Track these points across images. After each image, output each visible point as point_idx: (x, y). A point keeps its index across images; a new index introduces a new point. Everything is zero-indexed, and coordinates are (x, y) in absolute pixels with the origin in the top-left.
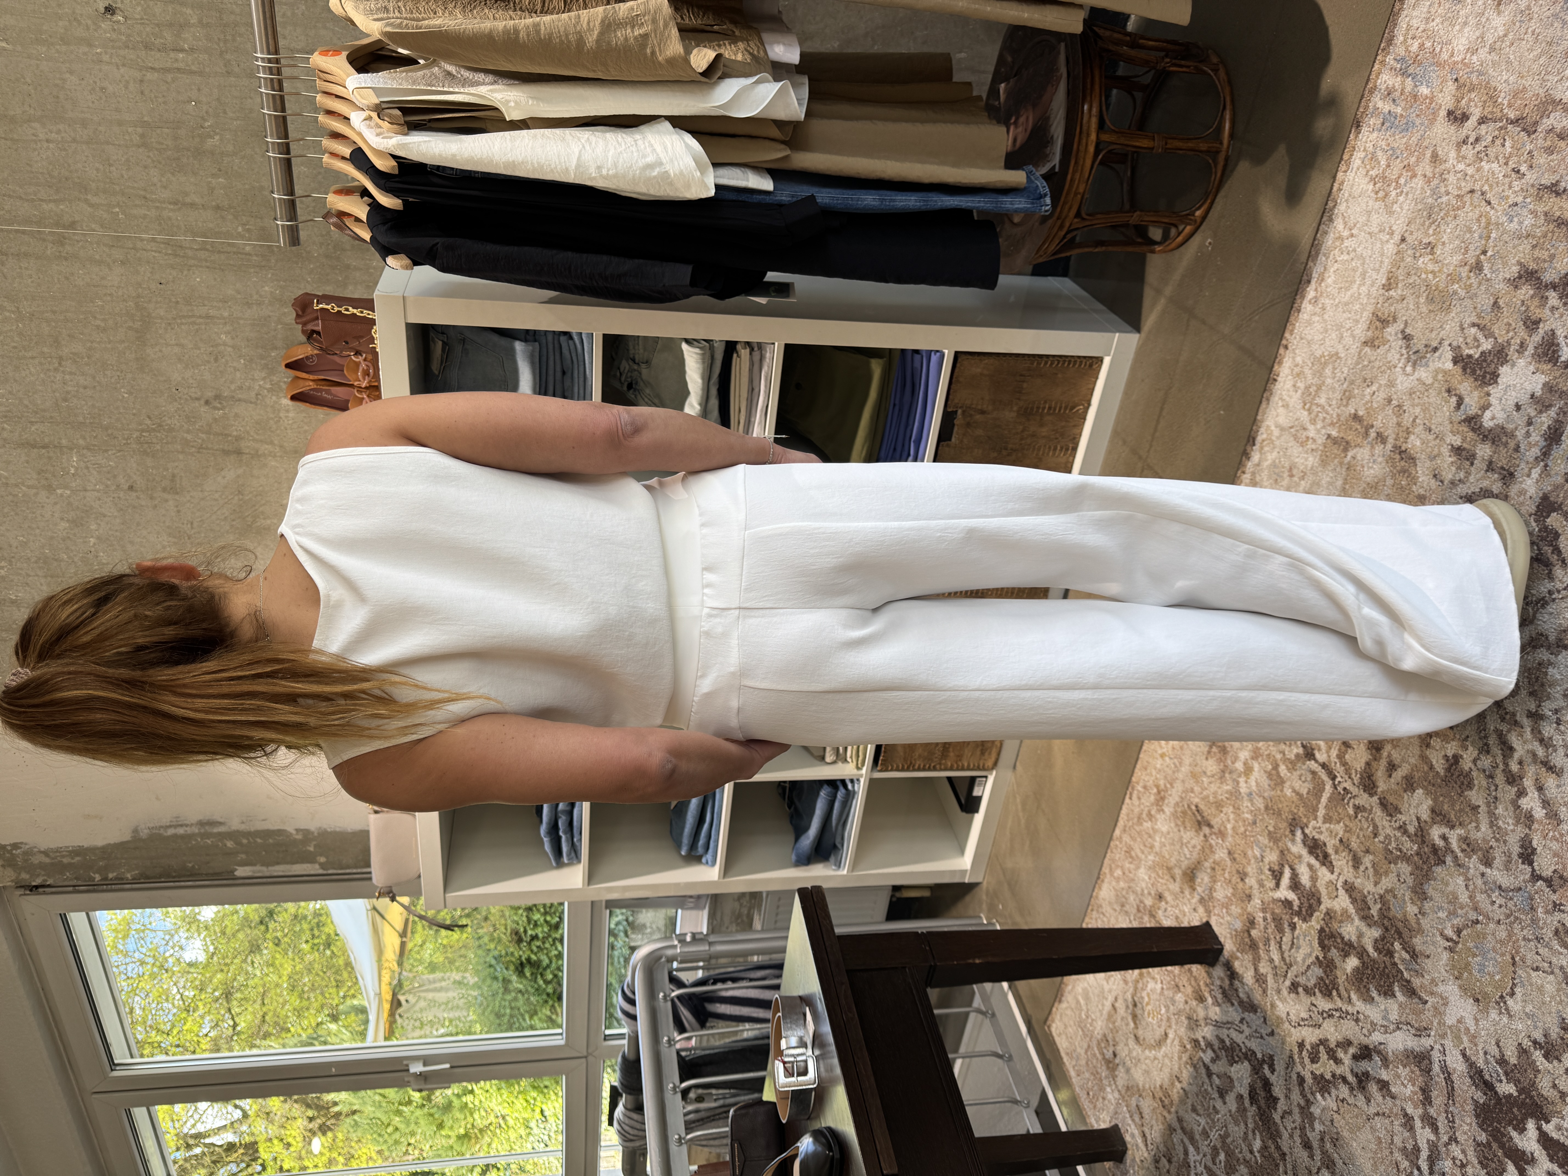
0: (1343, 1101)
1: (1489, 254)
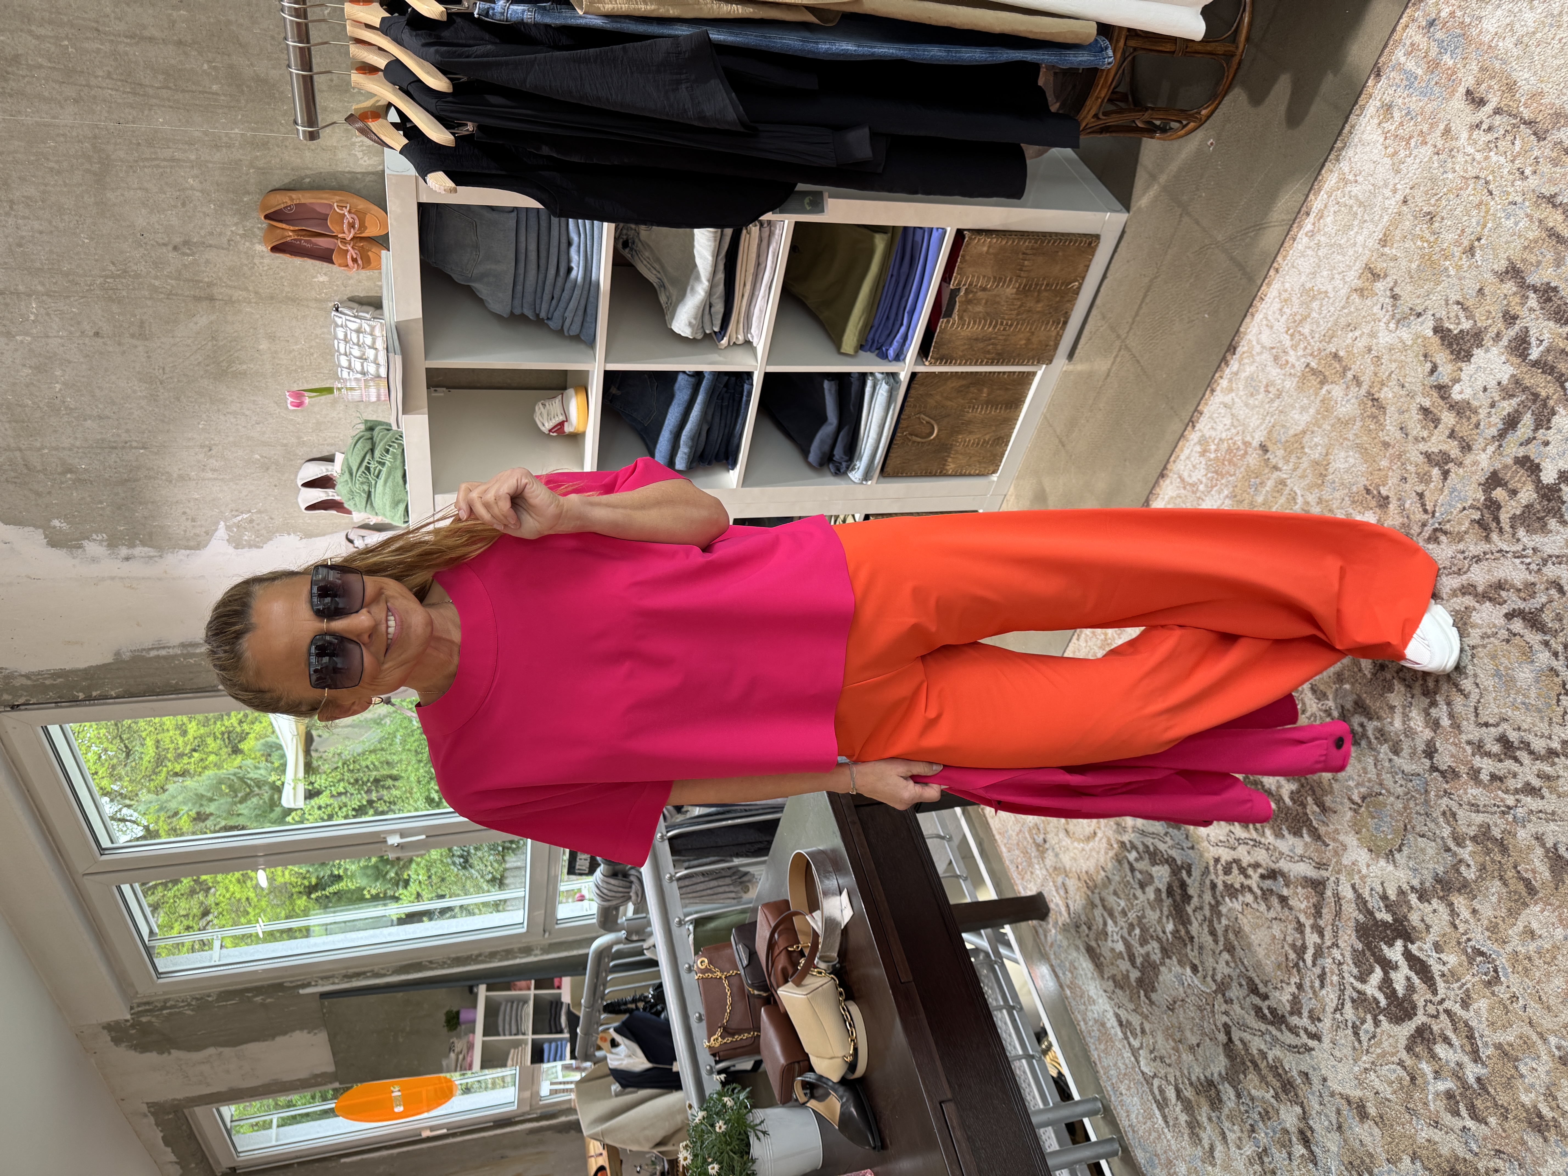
0: (1247, 905)
1: (1483, 241)
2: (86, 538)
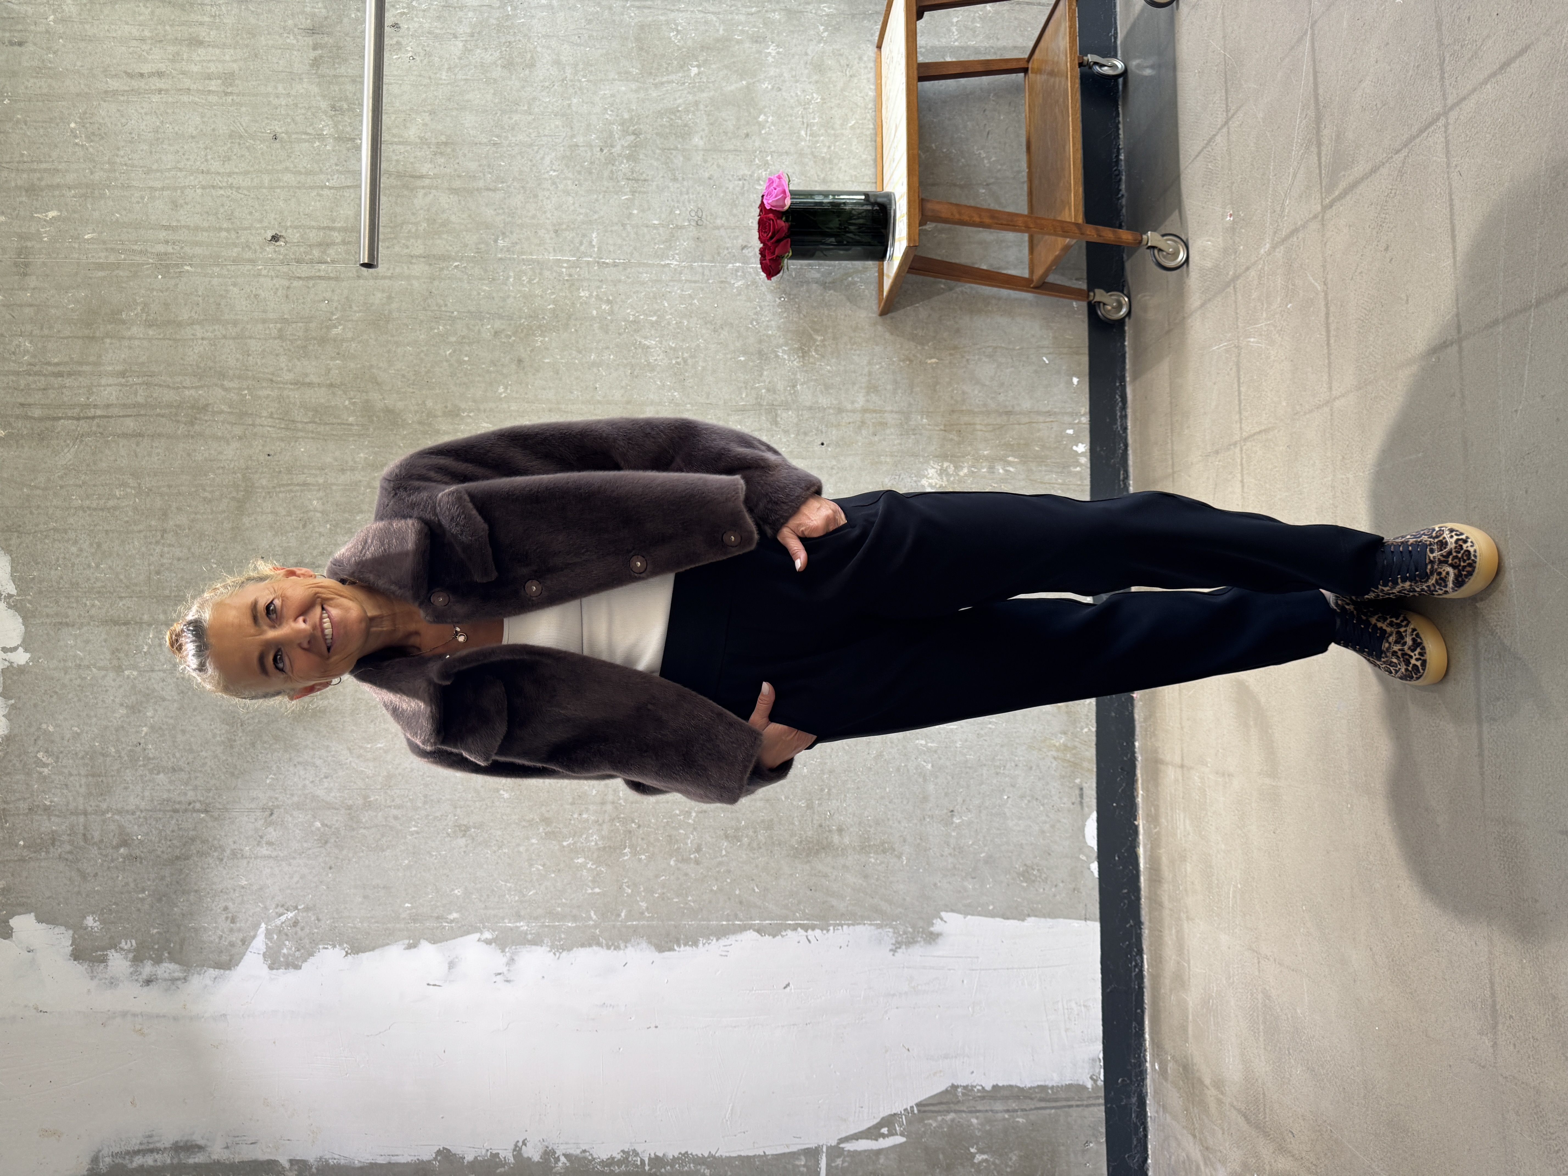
2: (114, 946)
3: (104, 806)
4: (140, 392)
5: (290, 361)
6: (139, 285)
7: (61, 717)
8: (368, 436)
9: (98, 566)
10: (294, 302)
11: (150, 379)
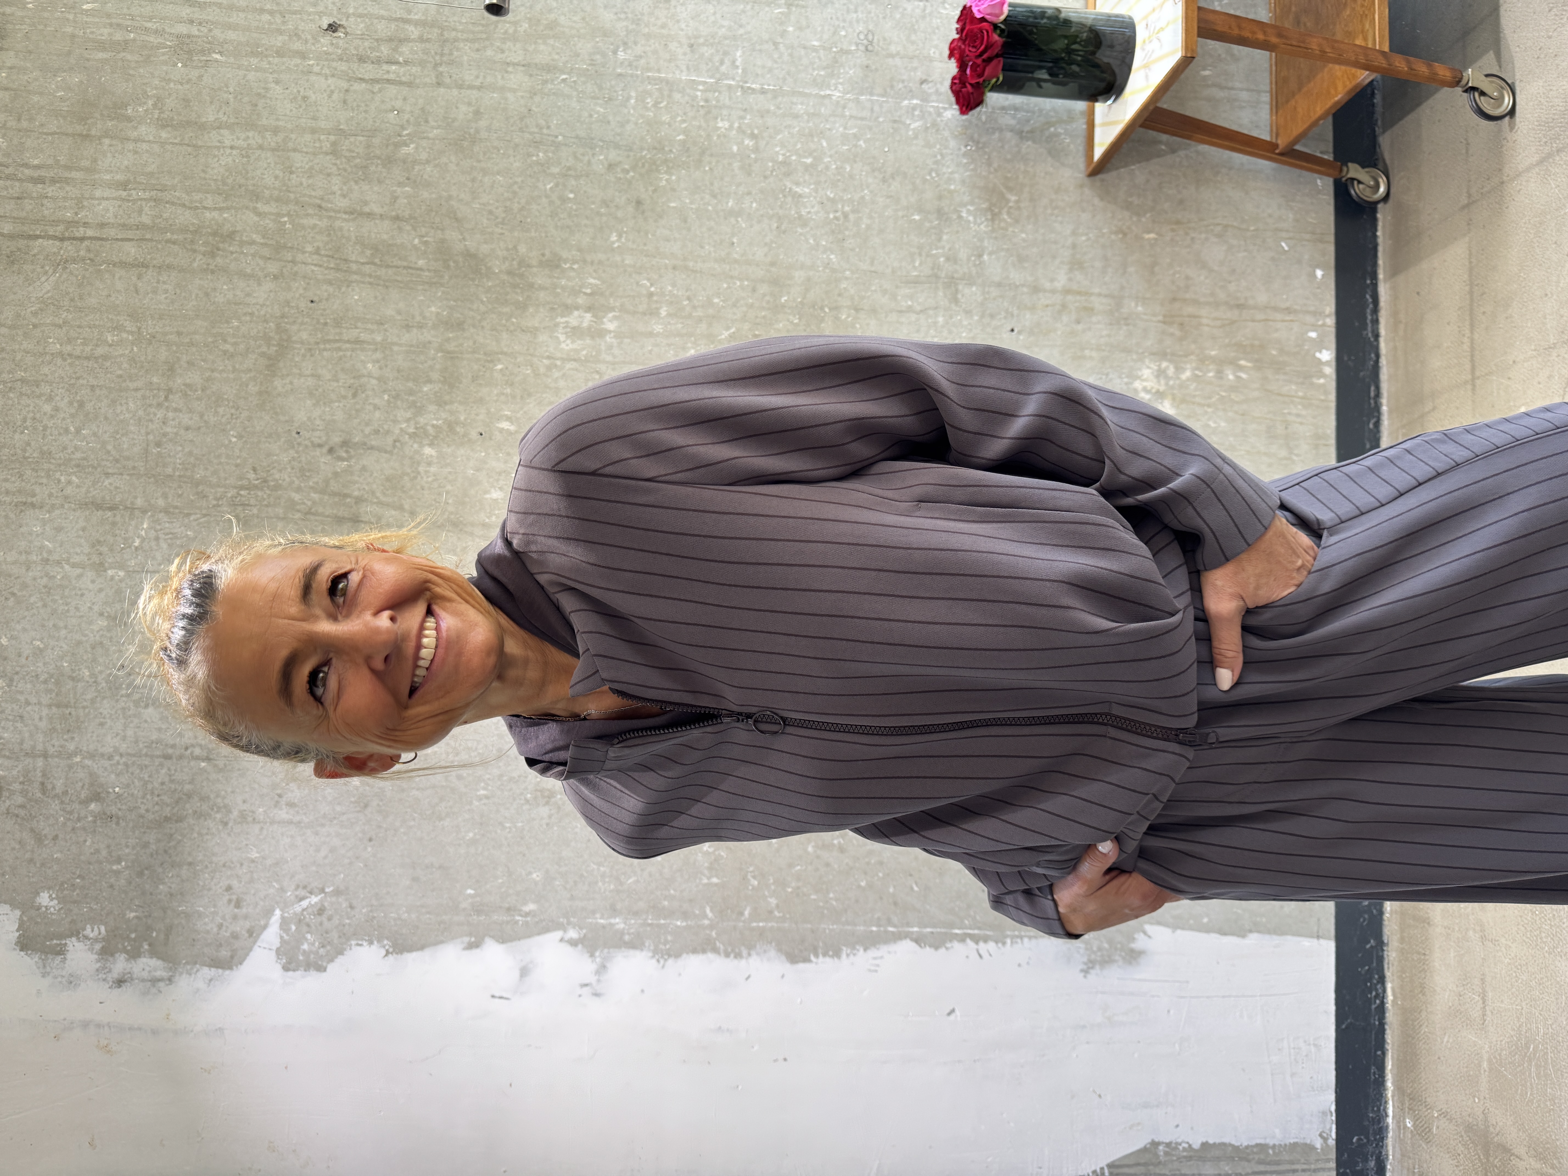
2: (76, 933)
3: (71, 747)
4: (146, 209)
5: (345, 184)
6: (152, 74)
7: (19, 627)
8: (442, 285)
9: (78, 431)
10: (353, 109)
11: (160, 194)
